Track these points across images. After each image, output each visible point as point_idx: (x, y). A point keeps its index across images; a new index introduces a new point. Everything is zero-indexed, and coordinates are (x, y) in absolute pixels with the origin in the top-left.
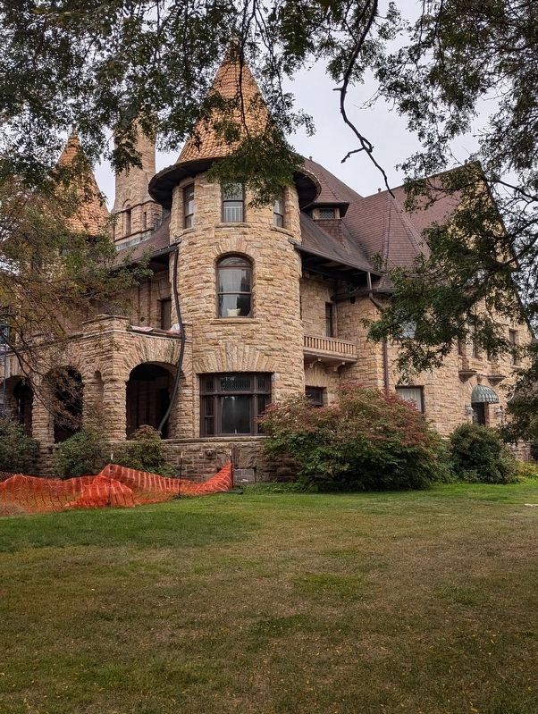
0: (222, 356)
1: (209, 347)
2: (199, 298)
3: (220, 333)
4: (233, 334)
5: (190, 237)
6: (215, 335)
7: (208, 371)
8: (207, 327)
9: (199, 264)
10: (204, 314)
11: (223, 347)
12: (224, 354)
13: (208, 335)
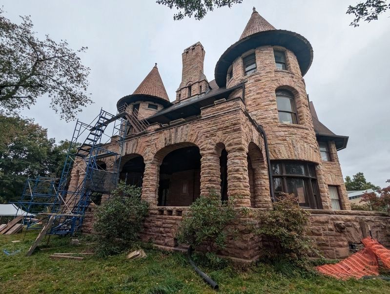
0: (290, 148)
1: (279, 142)
2: (267, 111)
3: (287, 133)
4: (296, 134)
5: (256, 77)
6: (282, 134)
7: (280, 158)
8: (276, 129)
9: (265, 91)
10: (272, 120)
11: (291, 142)
12: (291, 147)
13: (278, 134)
